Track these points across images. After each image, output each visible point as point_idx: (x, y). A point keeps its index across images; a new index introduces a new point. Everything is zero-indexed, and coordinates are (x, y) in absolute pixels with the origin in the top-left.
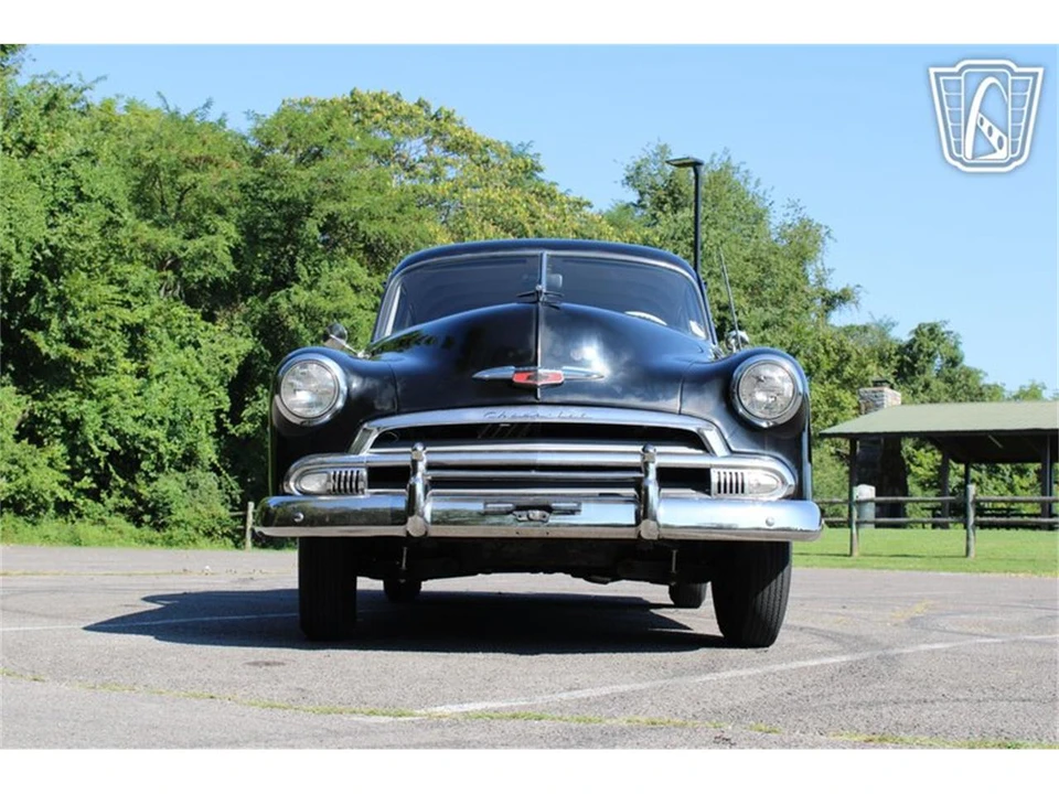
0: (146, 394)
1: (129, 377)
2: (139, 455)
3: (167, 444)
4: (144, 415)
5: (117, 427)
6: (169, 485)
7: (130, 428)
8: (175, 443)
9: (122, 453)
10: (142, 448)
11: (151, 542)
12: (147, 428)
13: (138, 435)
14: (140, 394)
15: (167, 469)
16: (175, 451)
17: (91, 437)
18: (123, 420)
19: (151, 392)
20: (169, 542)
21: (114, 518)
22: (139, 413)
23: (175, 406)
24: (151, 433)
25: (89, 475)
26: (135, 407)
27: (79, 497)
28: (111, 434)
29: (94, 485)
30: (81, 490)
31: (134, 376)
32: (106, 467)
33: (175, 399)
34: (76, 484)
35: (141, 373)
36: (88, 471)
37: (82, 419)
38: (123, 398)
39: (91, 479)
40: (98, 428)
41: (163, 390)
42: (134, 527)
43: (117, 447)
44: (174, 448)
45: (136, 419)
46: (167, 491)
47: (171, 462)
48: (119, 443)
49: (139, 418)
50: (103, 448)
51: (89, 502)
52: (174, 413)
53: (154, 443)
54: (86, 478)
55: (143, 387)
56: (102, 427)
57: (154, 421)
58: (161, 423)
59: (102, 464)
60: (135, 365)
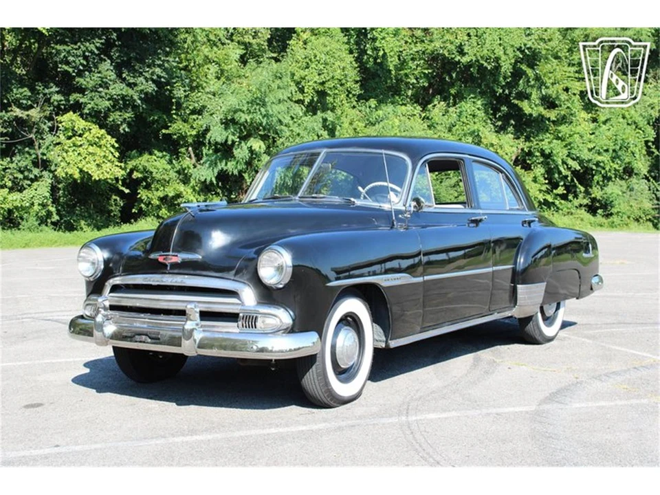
0: (597, 133)
1: (587, 123)
2: (594, 172)
3: (612, 164)
4: (594, 147)
5: (578, 155)
6: (614, 189)
7: (585, 155)
8: (617, 163)
9: (581, 171)
10: (594, 167)
11: (601, 226)
12: (596, 155)
13: (591, 160)
14: (593, 133)
15: (613, 179)
16: (617, 168)
17: (560, 162)
18: (580, 150)
19: (600, 132)
20: (612, 225)
21: (578, 211)
22: (591, 146)
23: (616, 140)
24: (600, 158)
25: (562, 186)
26: (590, 142)
27: (556, 199)
28: (573, 159)
29: (565, 192)
30: (558, 195)
31: (590, 122)
32: (572, 180)
33: (616, 135)
34: (554, 191)
35: (594, 120)
36: (562, 183)
37: (552, 152)
38: (581, 137)
39: (563, 188)
40: (564, 157)
41: (609, 130)
42: (591, 217)
43: (578, 168)
44: (616, 166)
45: (590, 150)
46: (612, 193)
47: (615, 175)
48: (580, 165)
49: (592, 149)
50: (569, 169)
51: (563, 202)
52: (614, 145)
53: (602, 164)
54: (560, 187)
55: (596, 128)
56: (567, 156)
57: (601, 150)
58: (607, 151)
59: (569, 178)
60: (590, 115)
